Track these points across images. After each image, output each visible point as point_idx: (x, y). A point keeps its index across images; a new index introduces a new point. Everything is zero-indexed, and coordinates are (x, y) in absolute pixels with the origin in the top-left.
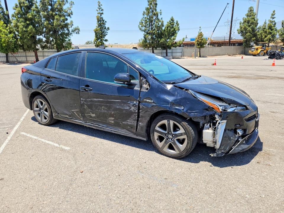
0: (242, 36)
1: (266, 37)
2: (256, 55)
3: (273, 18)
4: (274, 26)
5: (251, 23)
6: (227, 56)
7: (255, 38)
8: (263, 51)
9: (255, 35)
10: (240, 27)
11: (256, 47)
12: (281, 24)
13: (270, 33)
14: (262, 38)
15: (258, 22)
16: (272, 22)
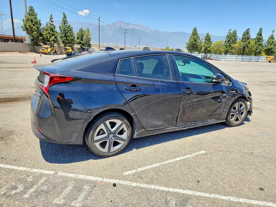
0: (28, 33)
1: (50, 37)
2: (47, 54)
3: (52, 22)
4: (54, 29)
5: (35, 23)
6: (18, 52)
7: (42, 37)
8: (52, 50)
9: (41, 35)
10: (24, 24)
11: (46, 46)
12: (59, 28)
13: (53, 35)
14: (47, 38)
15: (41, 22)
16: (52, 25)
